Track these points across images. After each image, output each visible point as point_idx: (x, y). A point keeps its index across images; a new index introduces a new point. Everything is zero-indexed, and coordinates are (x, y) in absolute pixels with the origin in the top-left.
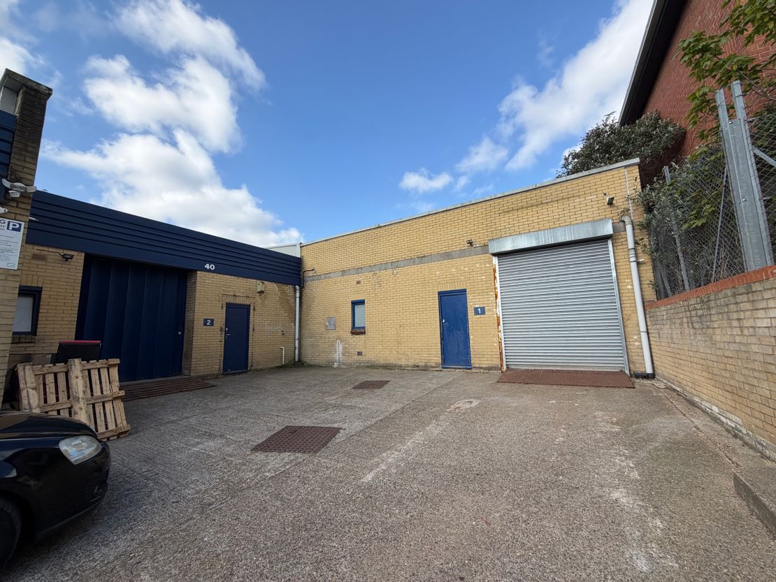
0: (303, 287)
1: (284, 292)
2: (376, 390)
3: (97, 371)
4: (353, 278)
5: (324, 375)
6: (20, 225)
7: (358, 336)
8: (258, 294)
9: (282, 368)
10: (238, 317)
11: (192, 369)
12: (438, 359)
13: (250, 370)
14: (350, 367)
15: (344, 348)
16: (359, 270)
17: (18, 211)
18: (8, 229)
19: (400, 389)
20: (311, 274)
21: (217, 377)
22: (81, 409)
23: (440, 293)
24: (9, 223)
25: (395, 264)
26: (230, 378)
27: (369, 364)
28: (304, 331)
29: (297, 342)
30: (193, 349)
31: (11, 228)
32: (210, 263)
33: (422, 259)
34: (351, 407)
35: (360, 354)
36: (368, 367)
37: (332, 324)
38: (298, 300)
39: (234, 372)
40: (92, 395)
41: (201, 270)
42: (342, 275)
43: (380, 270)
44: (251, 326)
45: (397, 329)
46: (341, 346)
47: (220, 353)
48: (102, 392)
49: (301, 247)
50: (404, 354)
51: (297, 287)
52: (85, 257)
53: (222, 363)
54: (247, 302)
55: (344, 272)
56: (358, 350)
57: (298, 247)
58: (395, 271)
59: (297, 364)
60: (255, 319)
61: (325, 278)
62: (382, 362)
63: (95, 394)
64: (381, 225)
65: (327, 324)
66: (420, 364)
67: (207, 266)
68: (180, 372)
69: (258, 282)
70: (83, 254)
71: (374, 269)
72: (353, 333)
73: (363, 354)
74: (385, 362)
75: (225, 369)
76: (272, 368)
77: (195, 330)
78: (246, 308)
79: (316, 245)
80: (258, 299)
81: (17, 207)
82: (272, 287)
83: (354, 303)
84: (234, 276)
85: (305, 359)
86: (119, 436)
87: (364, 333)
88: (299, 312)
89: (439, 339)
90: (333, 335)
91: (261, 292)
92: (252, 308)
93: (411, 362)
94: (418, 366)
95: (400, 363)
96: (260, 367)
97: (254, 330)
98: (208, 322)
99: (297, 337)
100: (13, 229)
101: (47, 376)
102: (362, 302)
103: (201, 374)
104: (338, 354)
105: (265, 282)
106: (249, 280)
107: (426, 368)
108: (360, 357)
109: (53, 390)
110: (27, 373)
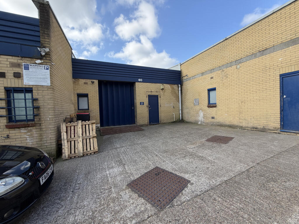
0: (182, 85)
1: (173, 88)
2: (223, 145)
3: (88, 125)
4: (208, 76)
5: (192, 128)
6: (48, 67)
7: (212, 108)
8: (161, 90)
9: (174, 123)
10: (153, 101)
11: (138, 122)
12: (278, 125)
13: (160, 123)
14: (207, 125)
15: (204, 115)
16: (212, 71)
17: (47, 61)
18: (44, 69)
19: (242, 147)
20: (186, 78)
21: (147, 125)
22: (80, 141)
23: (281, 75)
24: (44, 66)
25: (238, 62)
26: (152, 126)
27: (219, 124)
28: (183, 106)
29: (180, 111)
30: (137, 114)
31: (45, 69)
32: (140, 78)
33: (263, 52)
34: (202, 158)
35: (213, 118)
36: (218, 125)
37: (197, 102)
38: (180, 91)
39: (153, 124)
40: (86, 135)
41: (137, 82)
42: (202, 75)
43: (227, 67)
44: (159, 104)
45: (239, 104)
46: (202, 113)
47: (147, 116)
48: (89, 135)
49: (180, 65)
50: (245, 119)
51: (179, 85)
52: (98, 81)
53: (149, 120)
54: (157, 94)
55: (203, 74)
56: (212, 116)
57: (179, 65)
58: (238, 66)
59: (181, 121)
60: (161, 101)
61: (193, 79)
62: (228, 123)
63: (87, 135)
64: (227, 38)
65: (195, 102)
66: (259, 127)
67: (139, 80)
68: (134, 123)
69: (161, 84)
70: (97, 81)
71: (222, 68)
72: (208, 107)
73: (215, 118)
74: (230, 124)
75: (150, 122)
76: (169, 123)
77: (137, 107)
78: (156, 97)
79: (187, 62)
80: (161, 92)
81: (46, 59)
82: (167, 86)
83: (209, 90)
84: (150, 83)
85: (184, 119)
86: (94, 153)
87: (216, 107)
88: (180, 97)
89: (279, 111)
90: (197, 108)
91: (163, 89)
92: (159, 96)
93: (251, 125)
94: (256, 128)
95: (241, 125)
96: (164, 122)
97: (160, 106)
98: (142, 103)
99: (180, 109)
100: (46, 69)
101: (71, 127)
102: (214, 89)
103: (141, 124)
104: (201, 117)
105: (164, 84)
106: (157, 84)
107: (264, 130)
108: (213, 119)
109: (73, 133)
110: (64, 126)
